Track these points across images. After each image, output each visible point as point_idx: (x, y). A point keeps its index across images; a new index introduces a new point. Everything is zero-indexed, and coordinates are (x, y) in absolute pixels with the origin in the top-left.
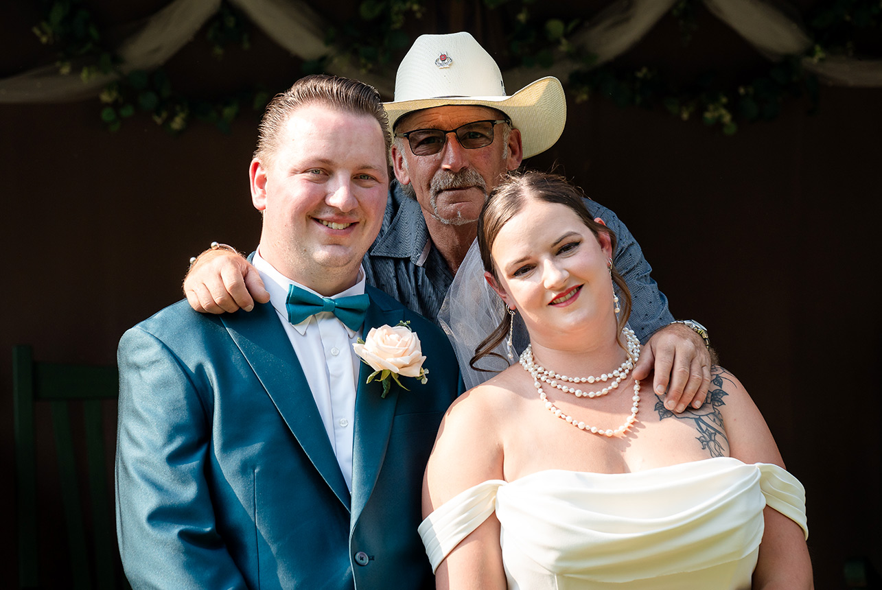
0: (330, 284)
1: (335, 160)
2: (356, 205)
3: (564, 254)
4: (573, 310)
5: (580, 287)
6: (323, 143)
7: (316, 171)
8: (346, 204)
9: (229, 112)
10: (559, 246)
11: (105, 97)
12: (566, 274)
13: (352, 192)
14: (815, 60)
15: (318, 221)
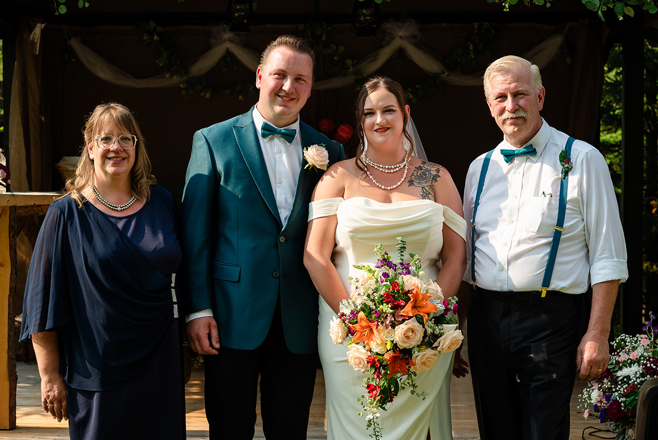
0: (283, 122)
1: (287, 71)
2: (294, 91)
3: (387, 113)
4: (383, 136)
5: (389, 128)
6: (283, 63)
7: (279, 74)
8: (290, 90)
9: (227, 92)
10: (386, 109)
11: (182, 86)
12: (385, 121)
13: (292, 84)
14: (445, 75)
15: (279, 96)
